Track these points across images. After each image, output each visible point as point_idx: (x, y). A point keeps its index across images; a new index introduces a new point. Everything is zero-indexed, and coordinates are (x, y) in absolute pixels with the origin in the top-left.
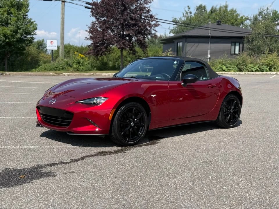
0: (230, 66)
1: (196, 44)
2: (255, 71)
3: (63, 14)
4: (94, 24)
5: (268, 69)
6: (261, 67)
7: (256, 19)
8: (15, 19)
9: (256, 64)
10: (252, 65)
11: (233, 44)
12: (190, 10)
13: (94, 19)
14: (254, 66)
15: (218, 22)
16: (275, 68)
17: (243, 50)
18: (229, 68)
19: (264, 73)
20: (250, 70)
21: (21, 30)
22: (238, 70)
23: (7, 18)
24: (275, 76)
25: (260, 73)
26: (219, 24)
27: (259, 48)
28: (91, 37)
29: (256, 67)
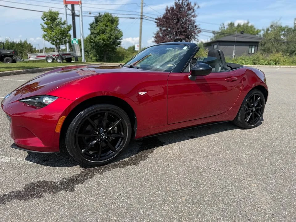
0: (247, 61)
1: (226, 46)
2: (265, 65)
3: (141, 27)
4: (158, 32)
5: (274, 63)
6: (269, 62)
7: (268, 30)
8: (110, 29)
9: (266, 60)
10: (263, 61)
11: (251, 46)
12: (224, 26)
13: (158, 29)
14: (265, 61)
15: (242, 32)
16: (279, 63)
17: (257, 50)
18: (247, 63)
19: (271, 66)
20: (261, 64)
21: (113, 37)
22: (253, 63)
23: (105, 29)
24: (279, 68)
25: (269, 66)
26: (242, 34)
27: (269, 49)
28: (155, 40)
29: (266, 62)
